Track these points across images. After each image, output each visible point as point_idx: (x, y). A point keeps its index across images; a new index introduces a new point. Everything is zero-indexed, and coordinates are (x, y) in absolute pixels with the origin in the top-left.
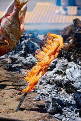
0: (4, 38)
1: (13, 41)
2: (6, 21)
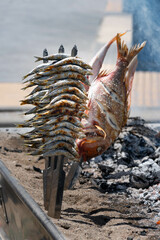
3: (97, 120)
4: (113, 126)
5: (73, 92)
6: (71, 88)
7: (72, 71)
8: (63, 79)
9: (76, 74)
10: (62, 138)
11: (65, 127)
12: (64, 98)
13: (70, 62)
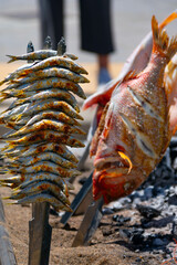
0: (119, 148)
1: (145, 157)
2: (126, 96)
5: (60, 108)
6: (56, 103)
7: (58, 76)
8: (45, 89)
9: (64, 82)
10: (44, 176)
11: (50, 161)
12: (48, 117)
13: (54, 64)
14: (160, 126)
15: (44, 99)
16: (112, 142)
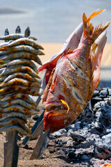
0: (61, 97)
1: (77, 103)
2: (66, 64)
3: (63, 94)
4: (78, 100)
5: (26, 71)
6: (24, 68)
7: (24, 51)
8: (16, 59)
9: (28, 55)
11: (19, 104)
12: (18, 77)
13: (22, 43)
14: (87, 83)
15: (16, 65)
16: (57, 93)
